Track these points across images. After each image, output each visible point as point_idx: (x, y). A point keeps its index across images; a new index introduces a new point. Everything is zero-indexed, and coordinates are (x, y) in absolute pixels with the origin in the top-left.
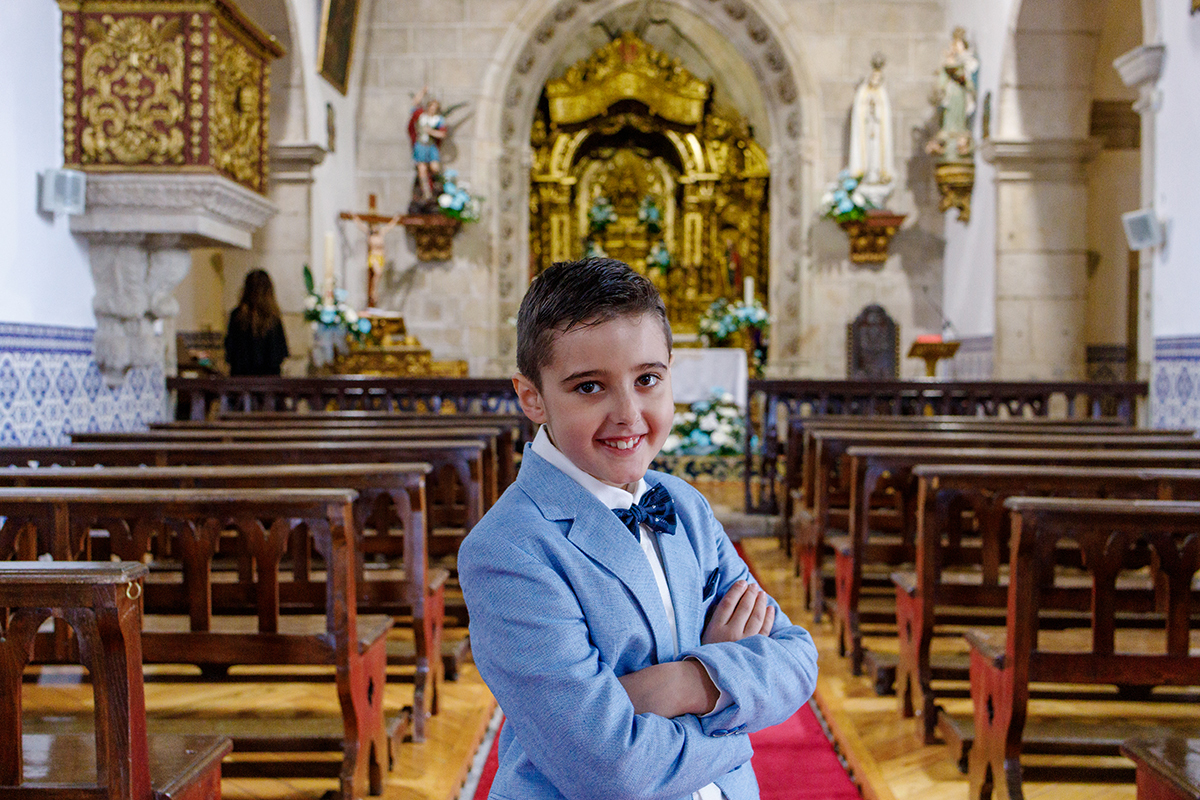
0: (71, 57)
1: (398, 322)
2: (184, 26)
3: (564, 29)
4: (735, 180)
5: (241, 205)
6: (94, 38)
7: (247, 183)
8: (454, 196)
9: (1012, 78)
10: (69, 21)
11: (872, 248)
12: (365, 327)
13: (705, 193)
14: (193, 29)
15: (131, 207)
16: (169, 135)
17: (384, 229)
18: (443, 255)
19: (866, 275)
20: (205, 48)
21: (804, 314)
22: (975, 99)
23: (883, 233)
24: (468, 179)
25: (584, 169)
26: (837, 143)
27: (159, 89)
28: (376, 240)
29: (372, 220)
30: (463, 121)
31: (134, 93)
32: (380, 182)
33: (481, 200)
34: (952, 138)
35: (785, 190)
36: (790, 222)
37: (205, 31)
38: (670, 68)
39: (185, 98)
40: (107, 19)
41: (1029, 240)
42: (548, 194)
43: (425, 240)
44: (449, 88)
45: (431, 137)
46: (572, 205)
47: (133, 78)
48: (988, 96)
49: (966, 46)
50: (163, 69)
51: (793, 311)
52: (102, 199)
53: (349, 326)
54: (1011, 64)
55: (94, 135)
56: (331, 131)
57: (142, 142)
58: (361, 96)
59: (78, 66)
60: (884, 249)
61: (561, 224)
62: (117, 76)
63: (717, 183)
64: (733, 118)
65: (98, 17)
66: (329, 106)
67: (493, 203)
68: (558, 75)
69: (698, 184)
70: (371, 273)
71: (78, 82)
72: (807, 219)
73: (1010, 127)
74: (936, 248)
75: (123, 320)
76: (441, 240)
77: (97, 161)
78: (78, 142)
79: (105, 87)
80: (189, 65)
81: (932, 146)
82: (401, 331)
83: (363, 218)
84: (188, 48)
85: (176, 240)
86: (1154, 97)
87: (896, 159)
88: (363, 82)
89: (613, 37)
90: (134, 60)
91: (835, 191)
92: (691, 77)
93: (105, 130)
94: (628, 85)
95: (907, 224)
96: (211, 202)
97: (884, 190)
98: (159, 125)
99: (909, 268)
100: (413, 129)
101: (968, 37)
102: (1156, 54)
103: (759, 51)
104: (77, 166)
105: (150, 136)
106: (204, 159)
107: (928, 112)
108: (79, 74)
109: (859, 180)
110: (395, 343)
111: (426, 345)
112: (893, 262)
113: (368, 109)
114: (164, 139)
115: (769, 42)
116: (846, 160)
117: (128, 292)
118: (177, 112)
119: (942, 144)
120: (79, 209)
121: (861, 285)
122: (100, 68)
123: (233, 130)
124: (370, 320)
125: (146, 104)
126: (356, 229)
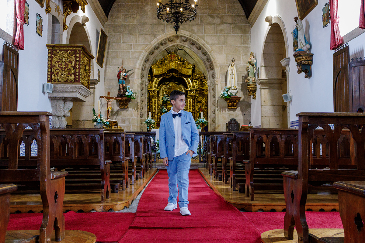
0: (50, 59)
1: (116, 122)
2: (75, 53)
3: (156, 52)
4: (201, 90)
5: (85, 91)
6: (55, 55)
7: (86, 87)
8: (129, 92)
9: (263, 65)
10: (49, 51)
11: (233, 105)
12: (108, 123)
13: (193, 93)
14: (77, 53)
15: (62, 91)
16: (71, 76)
17: (111, 100)
18: (126, 107)
19: (232, 112)
20: (79, 57)
21: (217, 122)
22: (256, 69)
23: (235, 102)
24: (133, 88)
25: (161, 87)
26: (224, 80)
27: (69, 66)
28: (109, 103)
29: (109, 98)
30: (131, 74)
31: (63, 67)
32: (110, 89)
33: (136, 93)
34: (251, 78)
35: (212, 91)
36: (213, 99)
37: (80, 54)
38: (183, 61)
39: (75, 68)
40: (58, 51)
41: (269, 102)
42: (152, 93)
43: (121, 103)
44: (128, 66)
45: (123, 78)
46: (158, 96)
47: (63, 64)
48: (259, 68)
49: (254, 57)
50: (70, 62)
51: (214, 121)
52: (56, 90)
53: (104, 123)
54: (263, 61)
55: (54, 76)
56: (99, 76)
57: (65, 77)
58: (106, 68)
59: (51, 61)
60: (236, 106)
61: (155, 101)
62: (60, 63)
63: (196, 90)
64: (200, 74)
65: (56, 50)
66: (98, 70)
67: (139, 94)
68: (155, 63)
69: (191, 91)
70: (108, 111)
71: (51, 64)
72: (217, 99)
73: (263, 76)
74: (249, 105)
75: (58, 117)
76: (125, 103)
77: (55, 81)
78: (51, 77)
79: (57, 66)
80: (76, 61)
81: (246, 80)
82: (117, 125)
83: (106, 98)
84: (76, 57)
85: (71, 99)
86: (288, 69)
87: (238, 84)
88: (106, 65)
89: (169, 54)
90: (64, 60)
91: (223, 91)
92: (189, 63)
93: (57, 75)
94: (173, 65)
95: (241, 99)
96: (80, 90)
97: (236, 91)
98: (69, 74)
99: (242, 110)
100: (119, 76)
101: (254, 55)
102: (288, 59)
103: (205, 57)
104: (51, 82)
105: (67, 76)
106: (79, 81)
107: (246, 72)
108: (52, 63)
109: (229, 89)
110: (115, 128)
111: (123, 128)
112: (238, 109)
113: (107, 71)
114: (70, 77)
115: (207, 55)
116: (226, 84)
117: (59, 111)
118: (73, 71)
119: (249, 80)
120: (51, 92)
121: (231, 114)
122: (56, 61)
123: (84, 75)
124: (109, 122)
125: (66, 69)
126: (104, 101)
